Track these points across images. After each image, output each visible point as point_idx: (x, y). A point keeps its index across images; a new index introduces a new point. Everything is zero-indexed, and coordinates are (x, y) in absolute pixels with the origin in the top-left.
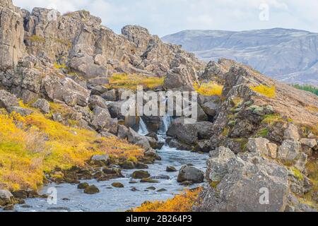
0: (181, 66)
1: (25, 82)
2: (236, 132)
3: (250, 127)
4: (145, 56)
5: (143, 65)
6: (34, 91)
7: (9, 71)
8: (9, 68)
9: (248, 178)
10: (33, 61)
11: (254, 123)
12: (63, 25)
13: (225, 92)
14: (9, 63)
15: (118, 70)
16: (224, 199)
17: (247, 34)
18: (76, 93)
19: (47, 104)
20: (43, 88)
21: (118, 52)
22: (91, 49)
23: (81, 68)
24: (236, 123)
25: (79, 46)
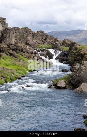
0: (57, 42)
1: (17, 48)
2: (77, 59)
3: (80, 58)
4: (45, 40)
5: (45, 42)
6: (20, 50)
7: (12, 45)
8: (12, 44)
9: (84, 71)
10: (19, 42)
11: (81, 57)
12: (21, 31)
13: (70, 49)
14: (12, 43)
15: (39, 43)
16: (78, 76)
17: (70, 32)
18: (30, 51)
19: (23, 54)
20: (22, 49)
21: (39, 39)
22: (32, 38)
23: (30, 43)
24: (76, 57)
25: (29, 37)
